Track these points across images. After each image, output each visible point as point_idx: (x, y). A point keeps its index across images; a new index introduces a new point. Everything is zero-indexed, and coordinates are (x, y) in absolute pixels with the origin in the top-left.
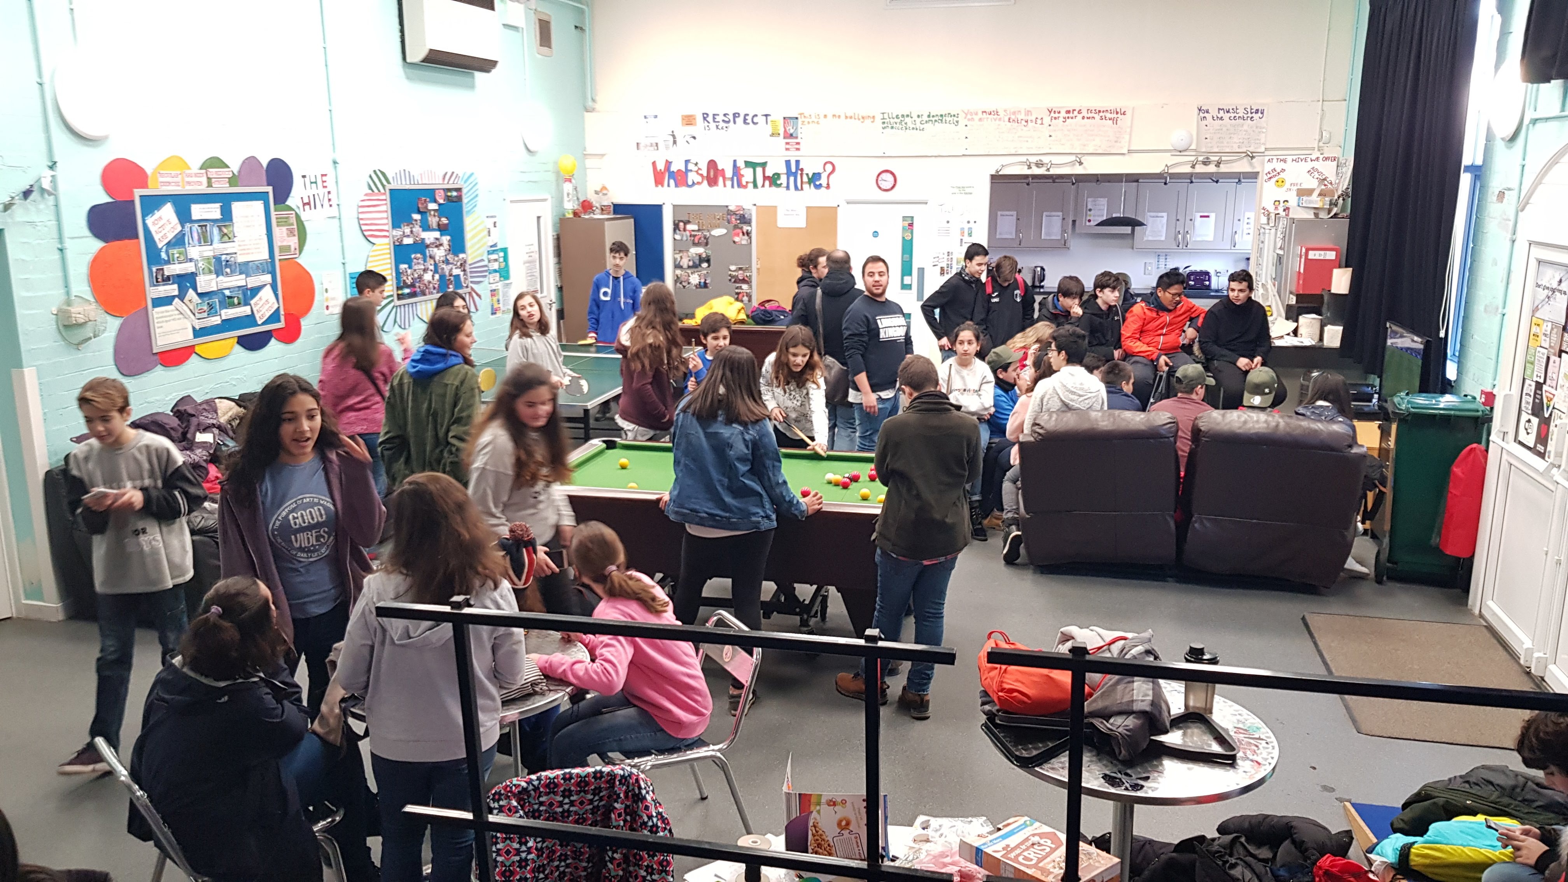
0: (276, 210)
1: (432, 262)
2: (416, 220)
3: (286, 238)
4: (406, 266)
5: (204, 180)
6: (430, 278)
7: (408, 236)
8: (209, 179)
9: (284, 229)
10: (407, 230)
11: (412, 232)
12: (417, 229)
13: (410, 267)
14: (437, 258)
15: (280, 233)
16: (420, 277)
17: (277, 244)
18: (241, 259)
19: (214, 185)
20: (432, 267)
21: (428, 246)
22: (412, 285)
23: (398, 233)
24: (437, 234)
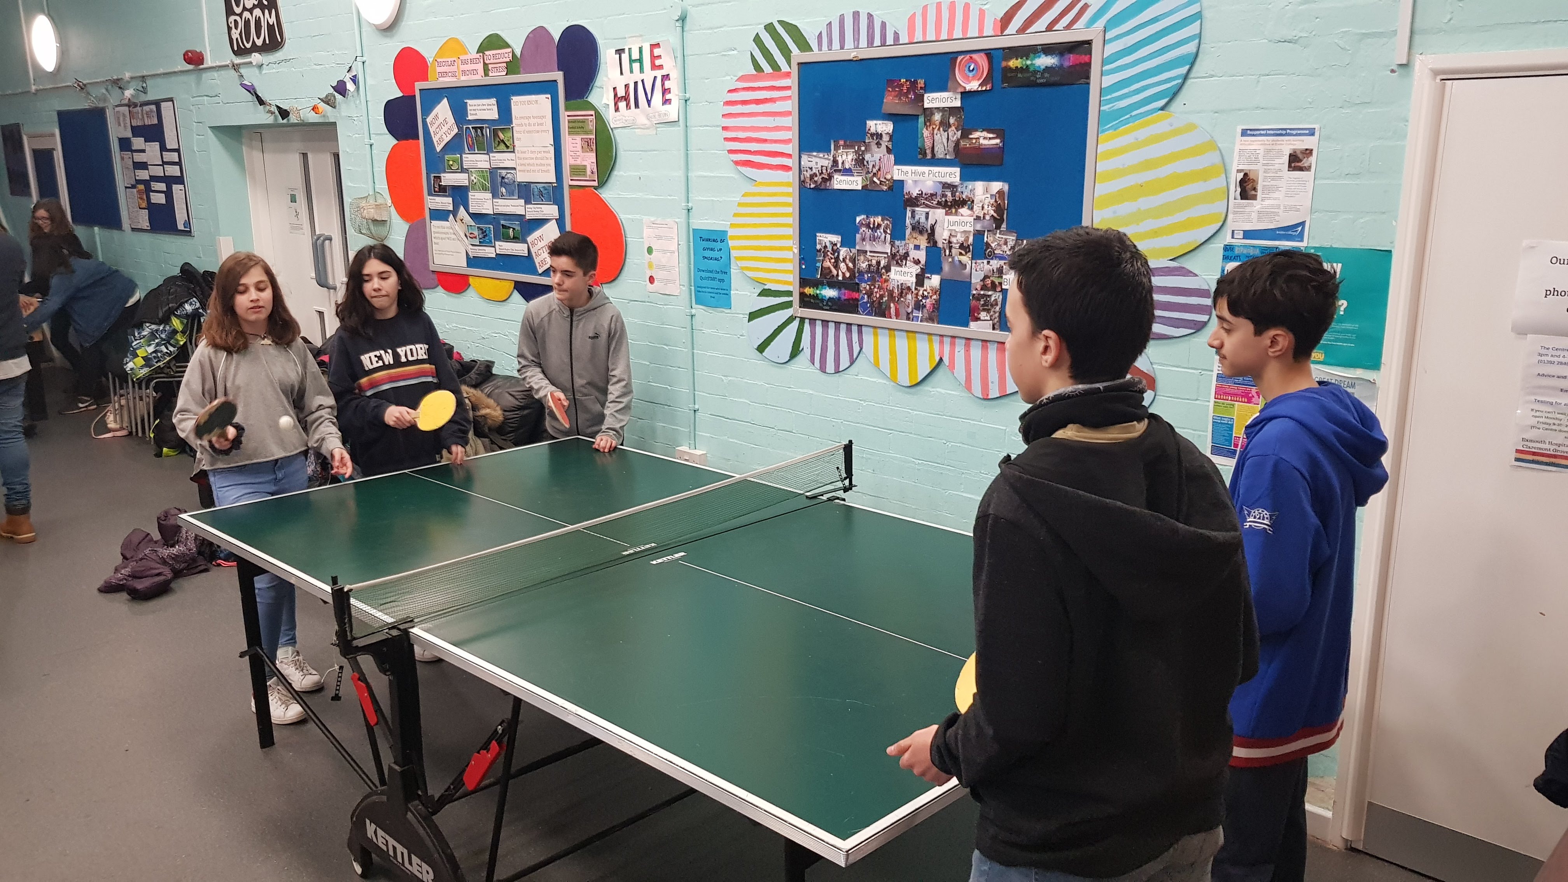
0: (567, 109)
1: (923, 242)
2: (879, 136)
3: (580, 153)
4: (836, 239)
5: (480, 67)
6: (911, 281)
7: (847, 172)
8: (485, 65)
9: (578, 138)
10: (847, 158)
11: (860, 162)
12: (877, 156)
13: (848, 242)
14: (942, 236)
15: (572, 144)
16: (878, 272)
17: (568, 161)
18: (521, 177)
19: (491, 74)
20: (921, 255)
21: (913, 202)
22: (850, 284)
23: (817, 162)
24: (952, 174)
